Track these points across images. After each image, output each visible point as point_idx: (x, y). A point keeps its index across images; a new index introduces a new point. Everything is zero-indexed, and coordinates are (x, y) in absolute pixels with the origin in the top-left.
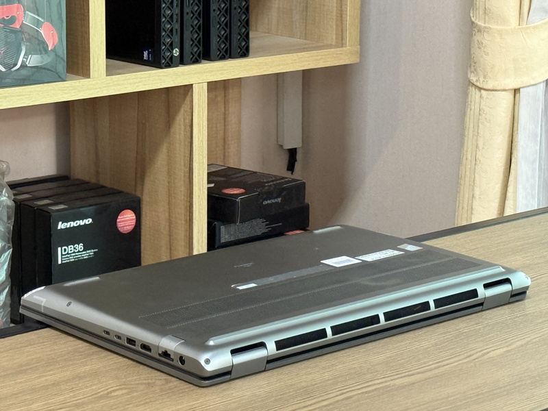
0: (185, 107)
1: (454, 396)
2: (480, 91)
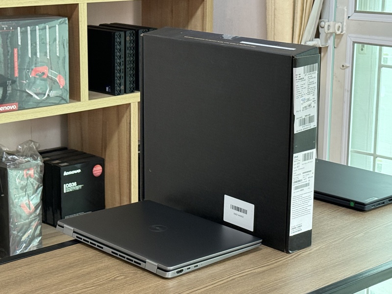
0: (127, 114)
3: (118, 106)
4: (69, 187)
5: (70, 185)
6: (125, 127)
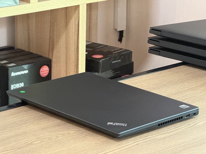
1: (184, 143)
3: (66, 7)
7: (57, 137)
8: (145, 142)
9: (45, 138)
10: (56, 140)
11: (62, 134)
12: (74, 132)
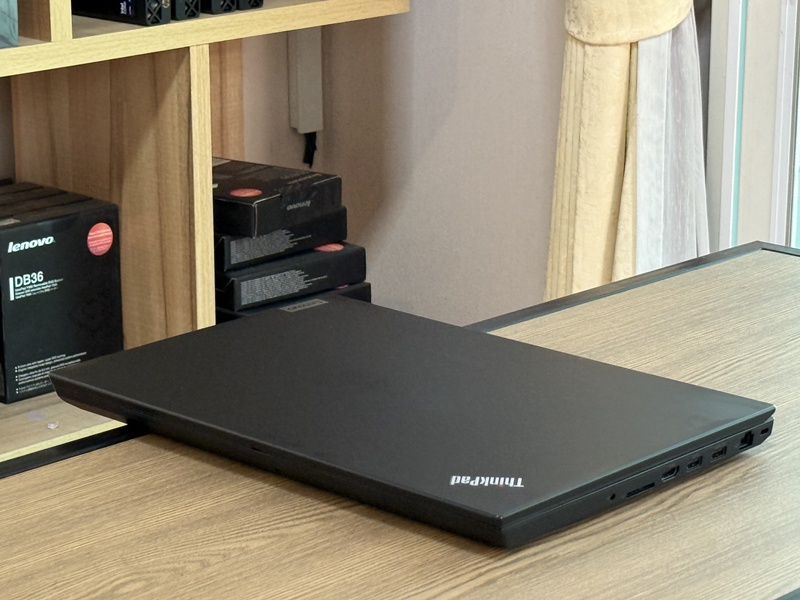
0: (179, 79)
1: (652, 572)
2: (584, 47)
3: (153, 55)
4: (24, 285)
5: (26, 279)
6: (176, 114)
7: (205, 565)
8: (517, 571)
9: (158, 571)
10: (199, 575)
11: (222, 552)
12: (263, 543)
